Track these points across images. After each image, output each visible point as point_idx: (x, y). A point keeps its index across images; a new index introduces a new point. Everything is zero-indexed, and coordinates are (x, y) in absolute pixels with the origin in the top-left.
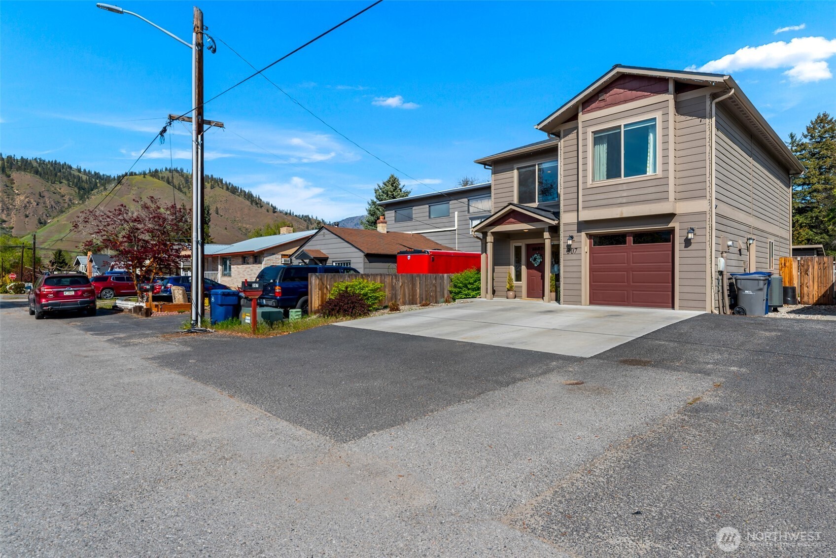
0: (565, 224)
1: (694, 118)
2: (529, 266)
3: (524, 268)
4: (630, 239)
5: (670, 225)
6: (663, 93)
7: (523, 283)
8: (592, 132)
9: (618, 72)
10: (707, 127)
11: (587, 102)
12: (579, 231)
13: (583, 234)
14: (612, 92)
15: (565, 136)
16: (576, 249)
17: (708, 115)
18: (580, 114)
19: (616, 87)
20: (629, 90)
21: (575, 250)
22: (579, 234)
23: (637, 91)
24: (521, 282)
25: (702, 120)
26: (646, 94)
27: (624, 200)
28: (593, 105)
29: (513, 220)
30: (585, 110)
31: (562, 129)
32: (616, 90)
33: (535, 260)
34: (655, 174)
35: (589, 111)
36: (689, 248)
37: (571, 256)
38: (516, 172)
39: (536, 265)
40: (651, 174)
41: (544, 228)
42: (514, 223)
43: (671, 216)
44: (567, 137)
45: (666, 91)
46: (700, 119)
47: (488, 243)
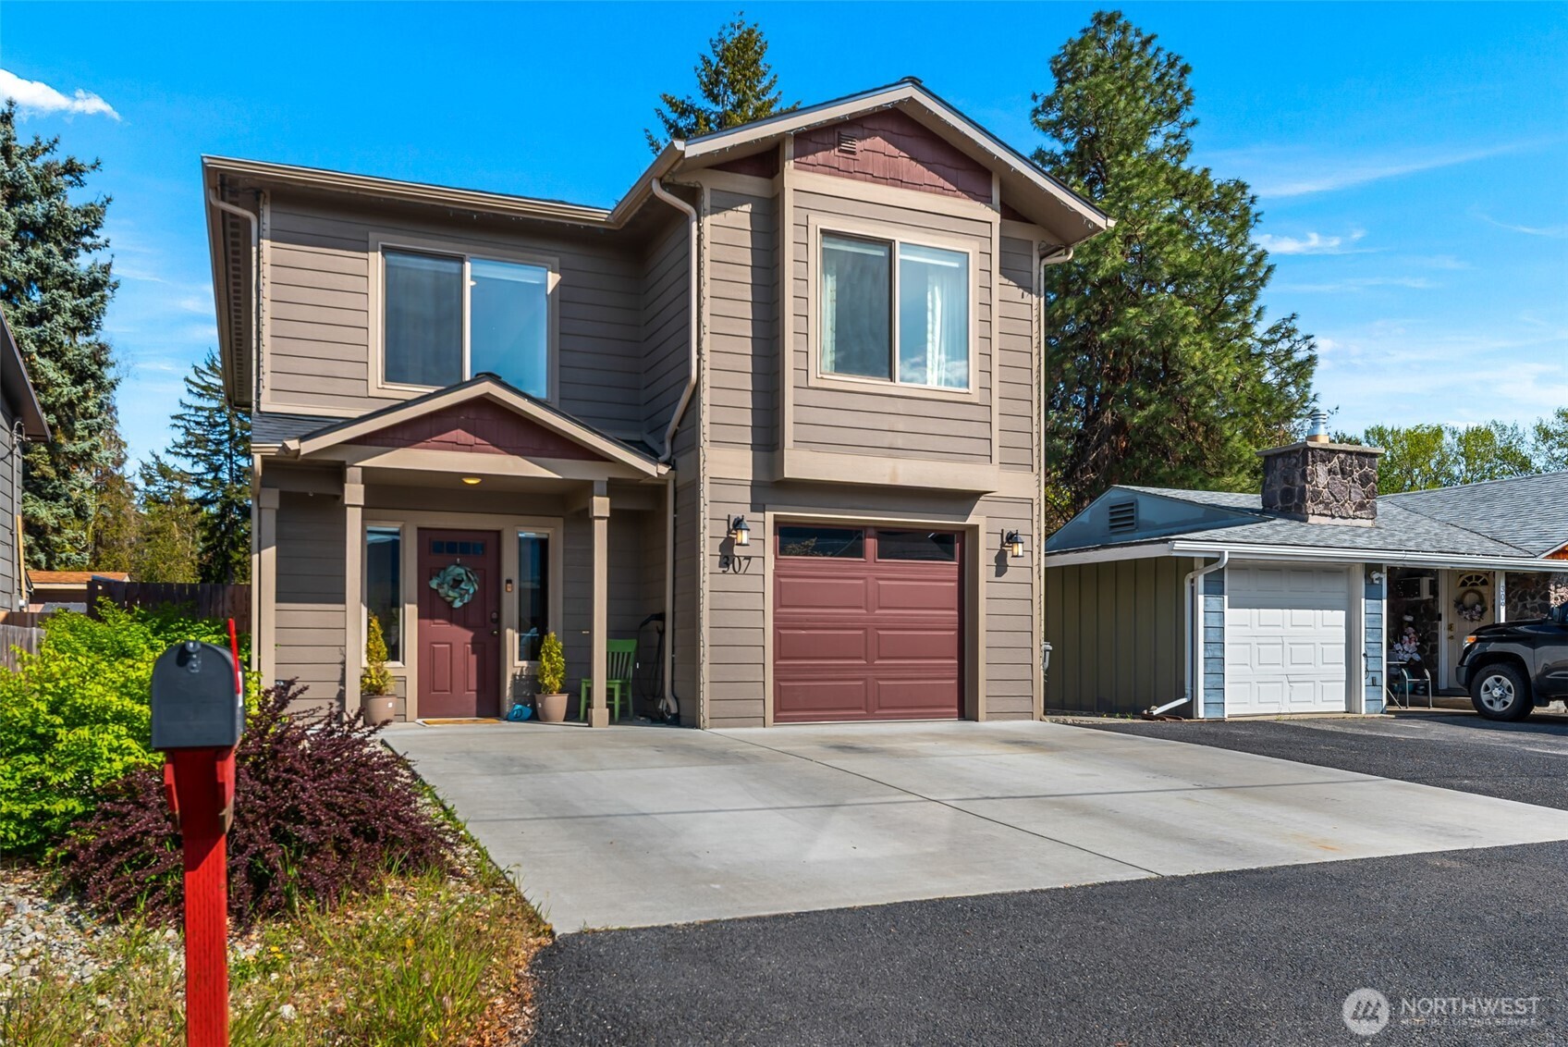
0: (715, 481)
1: (1011, 283)
2: (432, 607)
3: (410, 612)
4: (871, 544)
5: (971, 520)
6: (982, 202)
7: (406, 669)
8: (823, 231)
9: (911, 97)
10: (1035, 313)
11: (808, 140)
12: (757, 506)
13: (770, 516)
14: (868, 143)
15: (716, 209)
16: (748, 558)
17: (1035, 288)
18: (789, 165)
19: (882, 133)
20: (912, 159)
21: (744, 563)
22: (759, 516)
23: (929, 170)
24: (399, 664)
25: (1026, 294)
26: (948, 185)
27: (899, 441)
28: (821, 157)
29: (470, 439)
30: (803, 159)
31: (711, 184)
32: (878, 143)
33: (456, 583)
34: (965, 390)
35: (813, 167)
36: (1004, 578)
37: (731, 580)
38: (376, 260)
39: (458, 604)
40: (935, 386)
41: (591, 483)
42: (470, 448)
43: (965, 499)
44: (721, 215)
45: (987, 200)
46: (1021, 290)
47: (348, 509)
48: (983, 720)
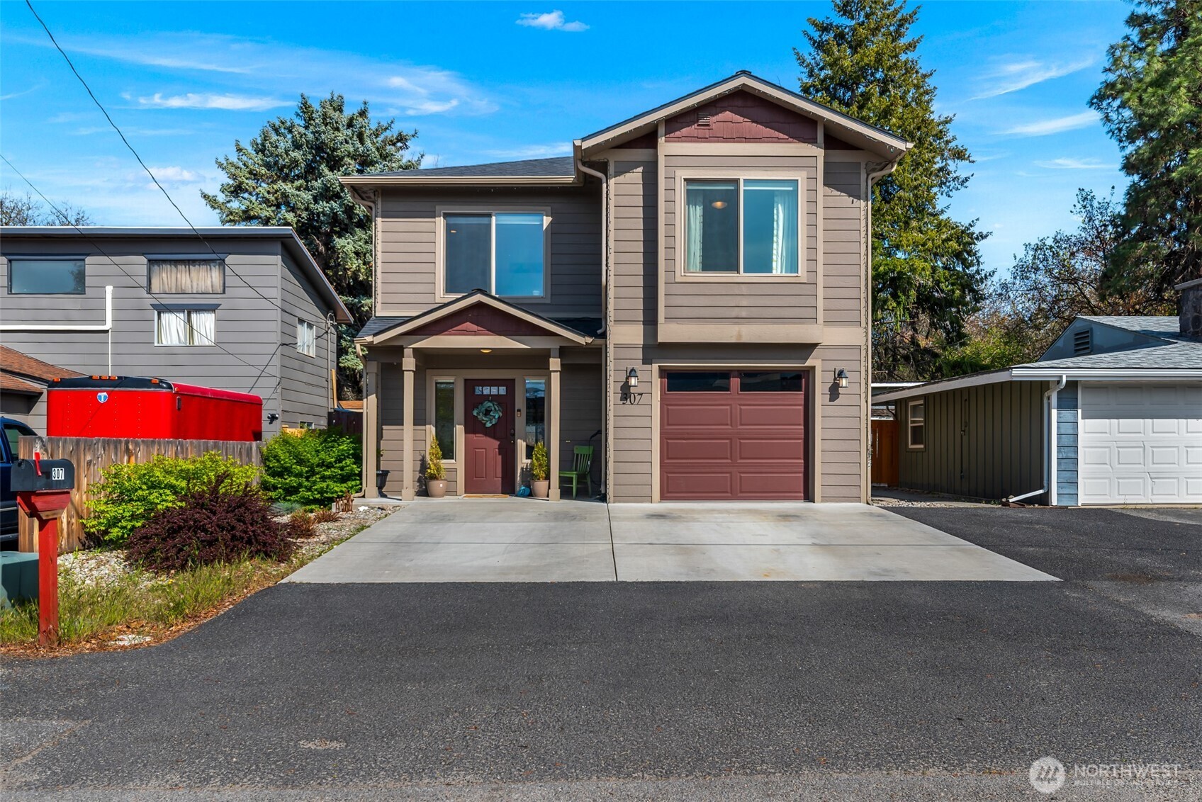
0: (617, 346)
1: (843, 194)
2: (472, 427)
3: (459, 430)
4: (735, 382)
5: (809, 363)
6: (809, 143)
7: (458, 463)
8: (685, 180)
9: (744, 84)
10: (863, 213)
11: (675, 122)
12: (647, 360)
13: (655, 367)
14: (721, 116)
15: (617, 174)
16: (641, 394)
17: (863, 195)
18: (661, 140)
19: (730, 108)
20: (753, 122)
21: (638, 397)
22: (648, 367)
23: (767, 127)
24: (453, 461)
25: (855, 200)
26: (782, 136)
27: (744, 313)
28: (685, 131)
29: (475, 327)
30: (672, 135)
31: (613, 159)
32: (728, 115)
33: (487, 412)
34: (796, 275)
35: (679, 139)
36: (836, 402)
37: (628, 409)
38: (440, 222)
39: (489, 425)
40: (779, 274)
41: (549, 350)
42: (475, 333)
43: (807, 349)
44: (622, 177)
45: (812, 141)
46: (851, 198)
47: (405, 372)
48: (818, 502)
